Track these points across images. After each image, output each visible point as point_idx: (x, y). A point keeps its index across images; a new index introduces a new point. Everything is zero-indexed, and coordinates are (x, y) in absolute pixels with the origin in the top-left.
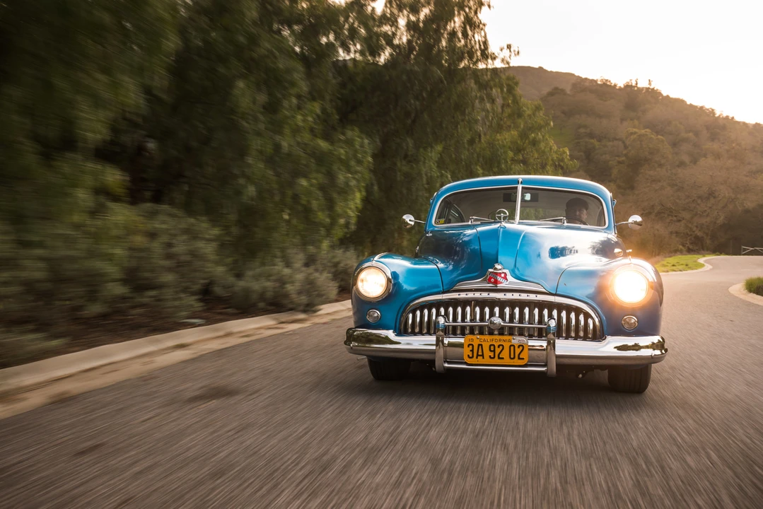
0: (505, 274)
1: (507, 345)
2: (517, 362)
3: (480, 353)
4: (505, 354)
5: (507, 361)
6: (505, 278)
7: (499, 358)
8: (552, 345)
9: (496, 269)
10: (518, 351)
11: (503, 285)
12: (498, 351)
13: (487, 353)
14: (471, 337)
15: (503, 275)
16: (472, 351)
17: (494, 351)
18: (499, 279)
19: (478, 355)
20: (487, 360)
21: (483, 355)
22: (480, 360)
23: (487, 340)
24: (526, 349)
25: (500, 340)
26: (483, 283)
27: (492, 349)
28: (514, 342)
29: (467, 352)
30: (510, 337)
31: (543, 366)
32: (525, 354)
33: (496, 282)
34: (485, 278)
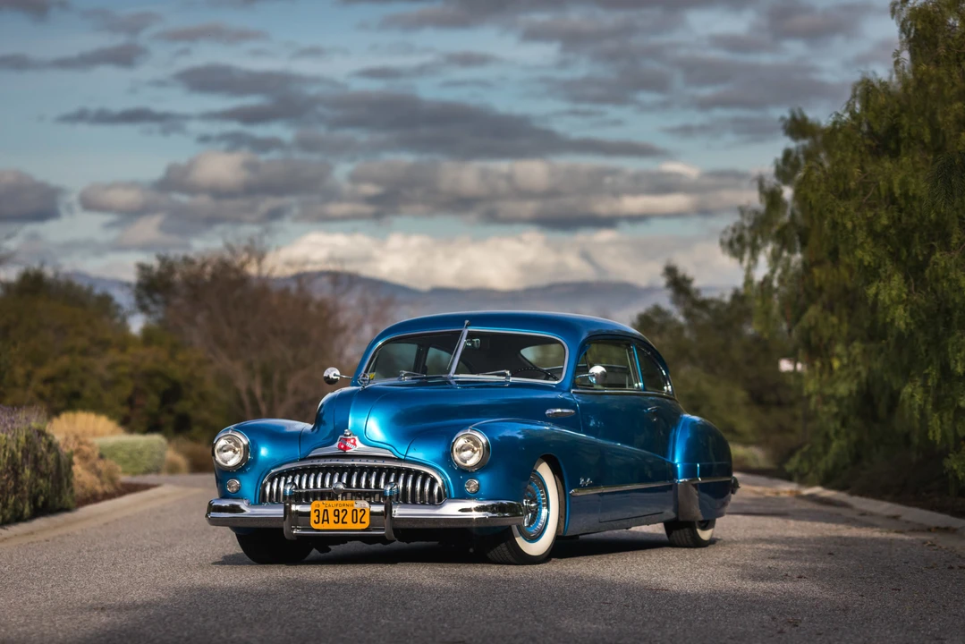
0: (355, 440)
1: (350, 510)
2: (359, 526)
3: (326, 518)
4: (348, 519)
5: (350, 526)
6: (354, 444)
7: (343, 522)
8: (388, 510)
9: (346, 435)
10: (360, 515)
11: (352, 450)
12: (342, 515)
13: (332, 518)
14: (316, 502)
15: (352, 441)
16: (318, 516)
17: (338, 516)
18: (348, 444)
19: (323, 521)
20: (332, 526)
21: (328, 521)
22: (325, 526)
23: (330, 505)
24: (367, 514)
25: (344, 505)
26: (334, 448)
27: (337, 513)
28: (356, 506)
29: (313, 517)
30: (353, 502)
31: (383, 530)
32: (367, 519)
33: (346, 448)
34: (336, 445)
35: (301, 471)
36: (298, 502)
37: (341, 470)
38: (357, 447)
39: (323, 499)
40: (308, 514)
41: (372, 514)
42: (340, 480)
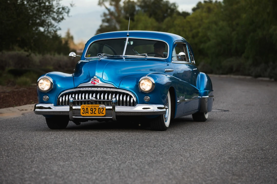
1: (97, 108)
2: (101, 115)
3: (87, 112)
4: (97, 112)
5: (97, 115)
6: (98, 82)
7: (94, 113)
8: (114, 108)
9: (94, 78)
10: (101, 110)
11: (97, 84)
12: (94, 110)
13: (90, 112)
14: (83, 105)
15: (97, 81)
16: (84, 111)
17: (92, 111)
19: (86, 112)
20: (90, 114)
21: (88, 112)
22: (87, 115)
23: (90, 106)
24: (105, 110)
25: (95, 106)
26: (89, 84)
27: (92, 110)
28: (100, 107)
29: (82, 111)
30: (99, 105)
31: (111, 116)
32: (104, 112)
33: (94, 83)
34: (90, 82)
35: (75, 93)
36: (75, 105)
37: (92, 92)
38: (100, 83)
39: (85, 104)
40: (80, 110)
41: (107, 109)
42: (92, 96)
